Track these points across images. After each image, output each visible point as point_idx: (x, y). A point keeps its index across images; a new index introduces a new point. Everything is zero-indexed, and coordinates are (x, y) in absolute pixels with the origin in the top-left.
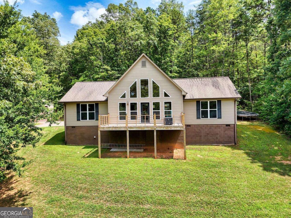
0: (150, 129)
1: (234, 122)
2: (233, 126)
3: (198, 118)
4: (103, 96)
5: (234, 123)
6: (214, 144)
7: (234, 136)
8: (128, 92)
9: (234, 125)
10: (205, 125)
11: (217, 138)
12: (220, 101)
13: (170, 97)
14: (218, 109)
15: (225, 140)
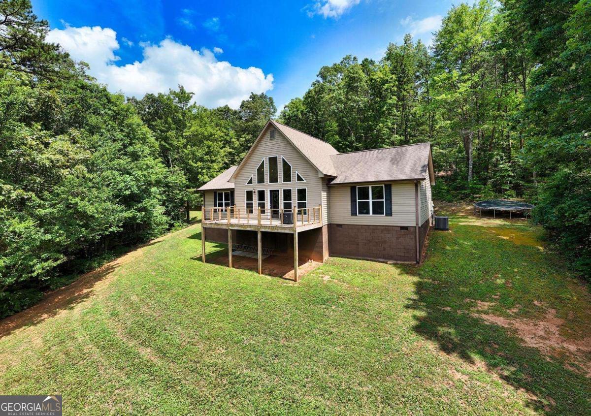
0: (252, 229)
1: (415, 223)
2: (412, 229)
3: (354, 213)
4: (228, 182)
5: (415, 225)
6: (379, 260)
7: (414, 248)
8: (255, 176)
9: (414, 228)
10: (366, 227)
11: (384, 249)
12: (389, 185)
13: (305, 181)
14: (386, 199)
15: (399, 254)
